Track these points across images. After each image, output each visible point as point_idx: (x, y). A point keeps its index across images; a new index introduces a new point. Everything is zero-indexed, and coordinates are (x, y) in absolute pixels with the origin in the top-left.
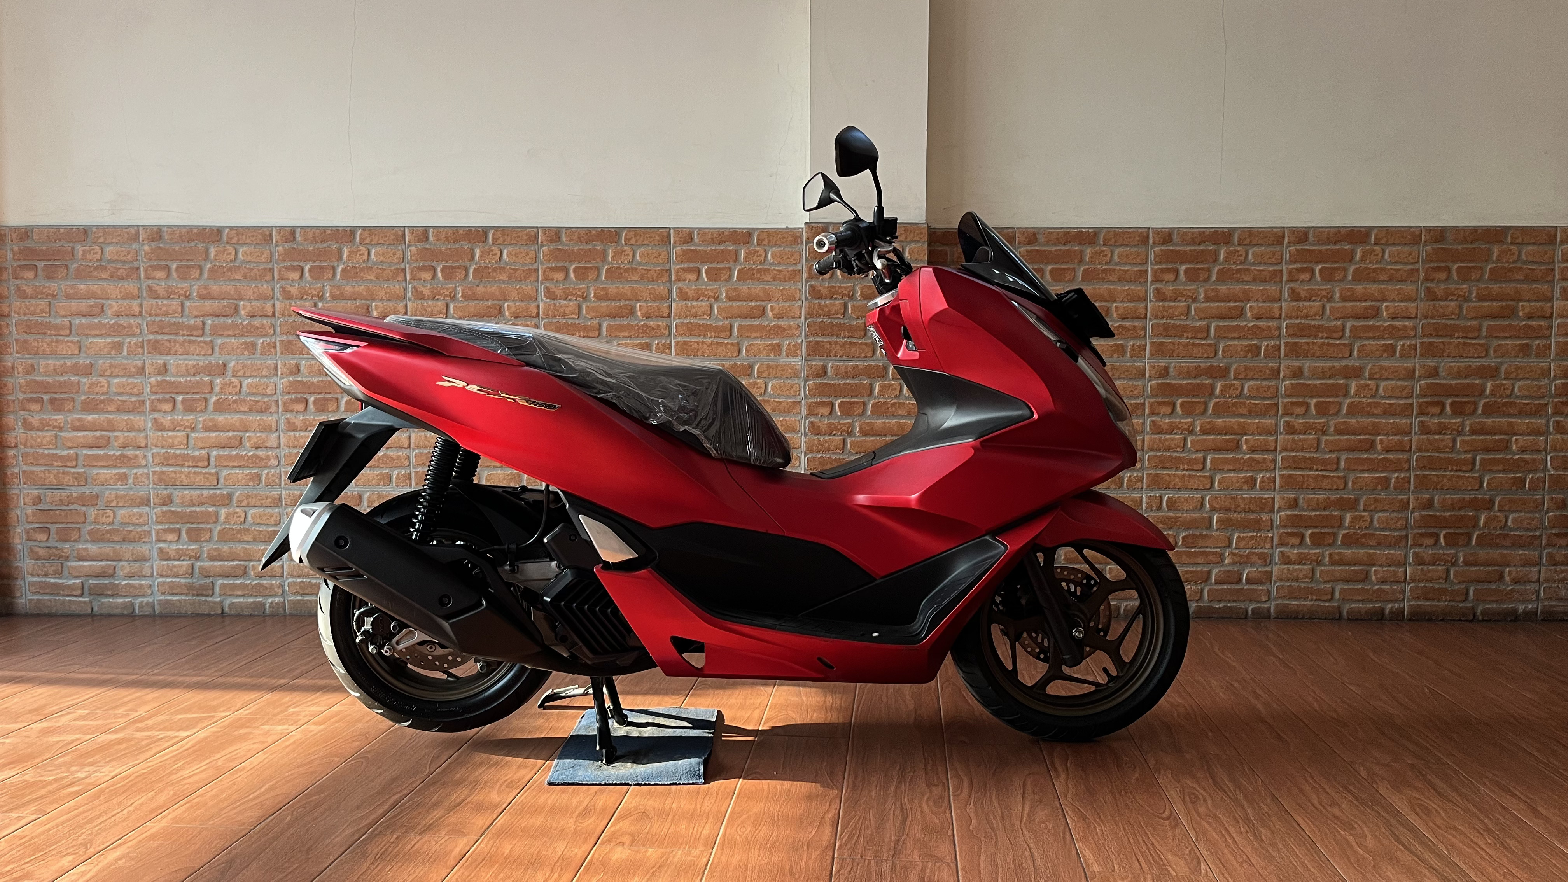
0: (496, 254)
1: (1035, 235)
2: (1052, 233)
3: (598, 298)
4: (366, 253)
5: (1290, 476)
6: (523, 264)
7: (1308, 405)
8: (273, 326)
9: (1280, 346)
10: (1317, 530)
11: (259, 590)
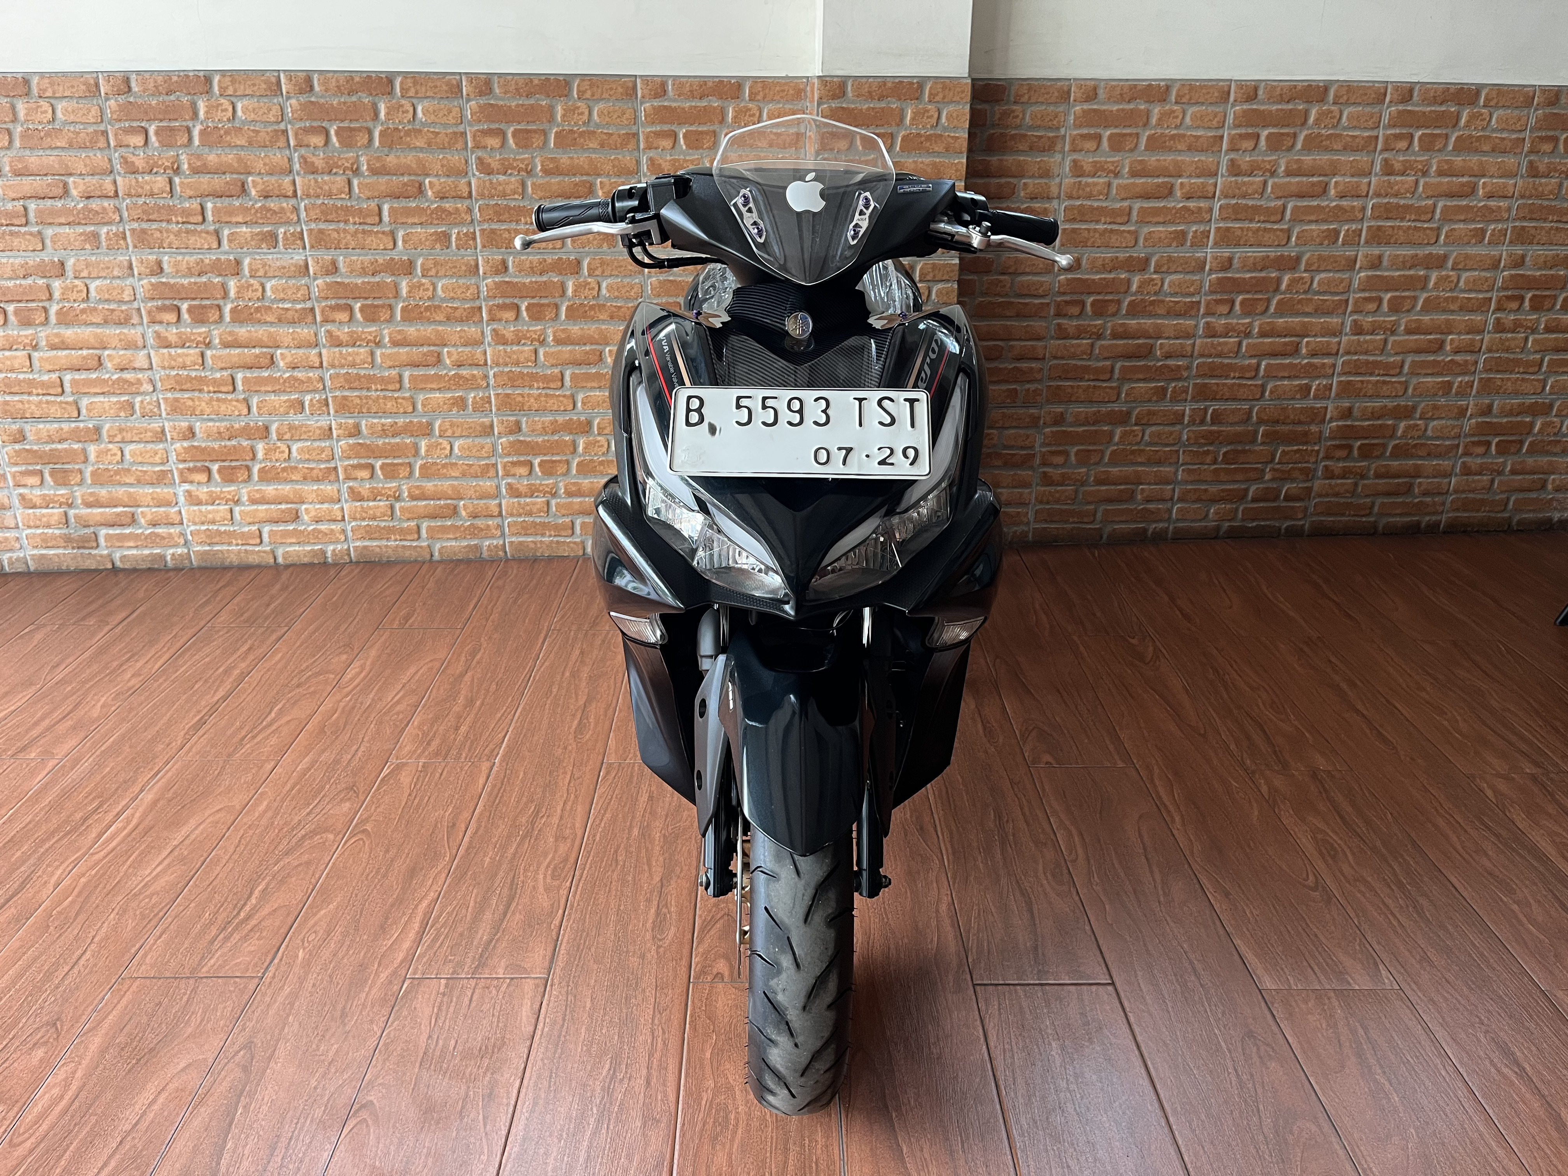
0: (407, 112)
1: (1095, 89)
2: (1113, 88)
3: (546, 172)
4: (230, 109)
5: (1349, 382)
6: (445, 125)
7: (1380, 300)
8: (118, 210)
9: (1361, 230)
10: (1367, 442)
11: (154, 540)
